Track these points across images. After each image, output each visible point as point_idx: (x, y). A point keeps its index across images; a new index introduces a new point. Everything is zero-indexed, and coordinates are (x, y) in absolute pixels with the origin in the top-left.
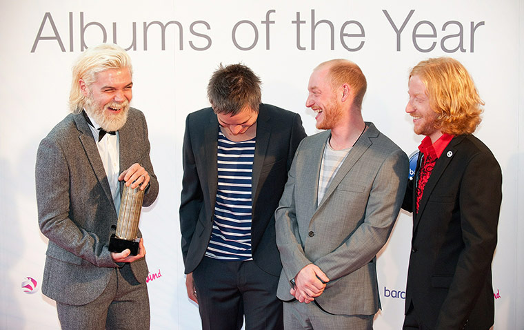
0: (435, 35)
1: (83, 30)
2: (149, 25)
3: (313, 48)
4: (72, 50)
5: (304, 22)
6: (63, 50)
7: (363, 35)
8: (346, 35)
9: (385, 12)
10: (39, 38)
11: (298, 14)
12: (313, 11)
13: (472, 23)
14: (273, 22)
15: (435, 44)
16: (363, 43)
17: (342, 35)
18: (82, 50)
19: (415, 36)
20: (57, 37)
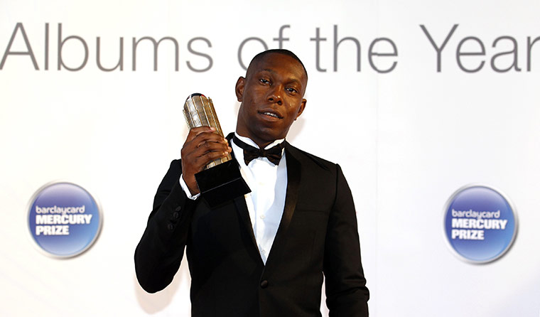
0: (483, 53)
1: (60, 45)
2: (139, 41)
3: (335, 69)
4: (47, 68)
5: (325, 39)
6: (37, 68)
7: (395, 54)
8: (375, 54)
9: (423, 27)
10: (8, 53)
11: (318, 30)
12: (336, 27)
13: (529, 38)
14: (287, 39)
15: (483, 63)
16: (395, 64)
17: (371, 54)
18: (59, 69)
19: (459, 54)
20: (30, 53)
